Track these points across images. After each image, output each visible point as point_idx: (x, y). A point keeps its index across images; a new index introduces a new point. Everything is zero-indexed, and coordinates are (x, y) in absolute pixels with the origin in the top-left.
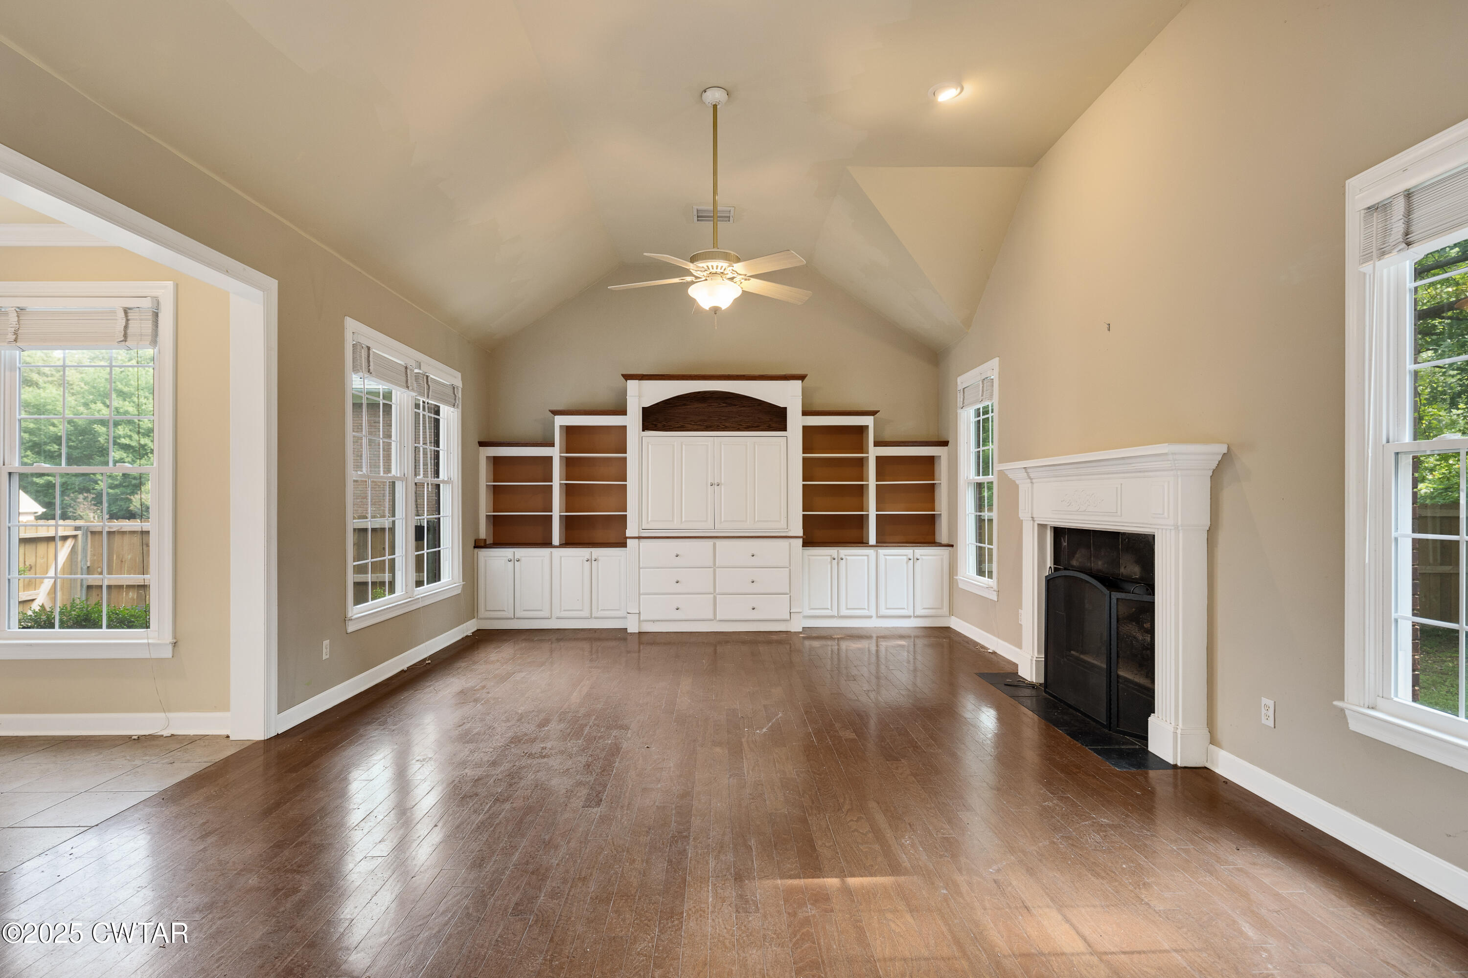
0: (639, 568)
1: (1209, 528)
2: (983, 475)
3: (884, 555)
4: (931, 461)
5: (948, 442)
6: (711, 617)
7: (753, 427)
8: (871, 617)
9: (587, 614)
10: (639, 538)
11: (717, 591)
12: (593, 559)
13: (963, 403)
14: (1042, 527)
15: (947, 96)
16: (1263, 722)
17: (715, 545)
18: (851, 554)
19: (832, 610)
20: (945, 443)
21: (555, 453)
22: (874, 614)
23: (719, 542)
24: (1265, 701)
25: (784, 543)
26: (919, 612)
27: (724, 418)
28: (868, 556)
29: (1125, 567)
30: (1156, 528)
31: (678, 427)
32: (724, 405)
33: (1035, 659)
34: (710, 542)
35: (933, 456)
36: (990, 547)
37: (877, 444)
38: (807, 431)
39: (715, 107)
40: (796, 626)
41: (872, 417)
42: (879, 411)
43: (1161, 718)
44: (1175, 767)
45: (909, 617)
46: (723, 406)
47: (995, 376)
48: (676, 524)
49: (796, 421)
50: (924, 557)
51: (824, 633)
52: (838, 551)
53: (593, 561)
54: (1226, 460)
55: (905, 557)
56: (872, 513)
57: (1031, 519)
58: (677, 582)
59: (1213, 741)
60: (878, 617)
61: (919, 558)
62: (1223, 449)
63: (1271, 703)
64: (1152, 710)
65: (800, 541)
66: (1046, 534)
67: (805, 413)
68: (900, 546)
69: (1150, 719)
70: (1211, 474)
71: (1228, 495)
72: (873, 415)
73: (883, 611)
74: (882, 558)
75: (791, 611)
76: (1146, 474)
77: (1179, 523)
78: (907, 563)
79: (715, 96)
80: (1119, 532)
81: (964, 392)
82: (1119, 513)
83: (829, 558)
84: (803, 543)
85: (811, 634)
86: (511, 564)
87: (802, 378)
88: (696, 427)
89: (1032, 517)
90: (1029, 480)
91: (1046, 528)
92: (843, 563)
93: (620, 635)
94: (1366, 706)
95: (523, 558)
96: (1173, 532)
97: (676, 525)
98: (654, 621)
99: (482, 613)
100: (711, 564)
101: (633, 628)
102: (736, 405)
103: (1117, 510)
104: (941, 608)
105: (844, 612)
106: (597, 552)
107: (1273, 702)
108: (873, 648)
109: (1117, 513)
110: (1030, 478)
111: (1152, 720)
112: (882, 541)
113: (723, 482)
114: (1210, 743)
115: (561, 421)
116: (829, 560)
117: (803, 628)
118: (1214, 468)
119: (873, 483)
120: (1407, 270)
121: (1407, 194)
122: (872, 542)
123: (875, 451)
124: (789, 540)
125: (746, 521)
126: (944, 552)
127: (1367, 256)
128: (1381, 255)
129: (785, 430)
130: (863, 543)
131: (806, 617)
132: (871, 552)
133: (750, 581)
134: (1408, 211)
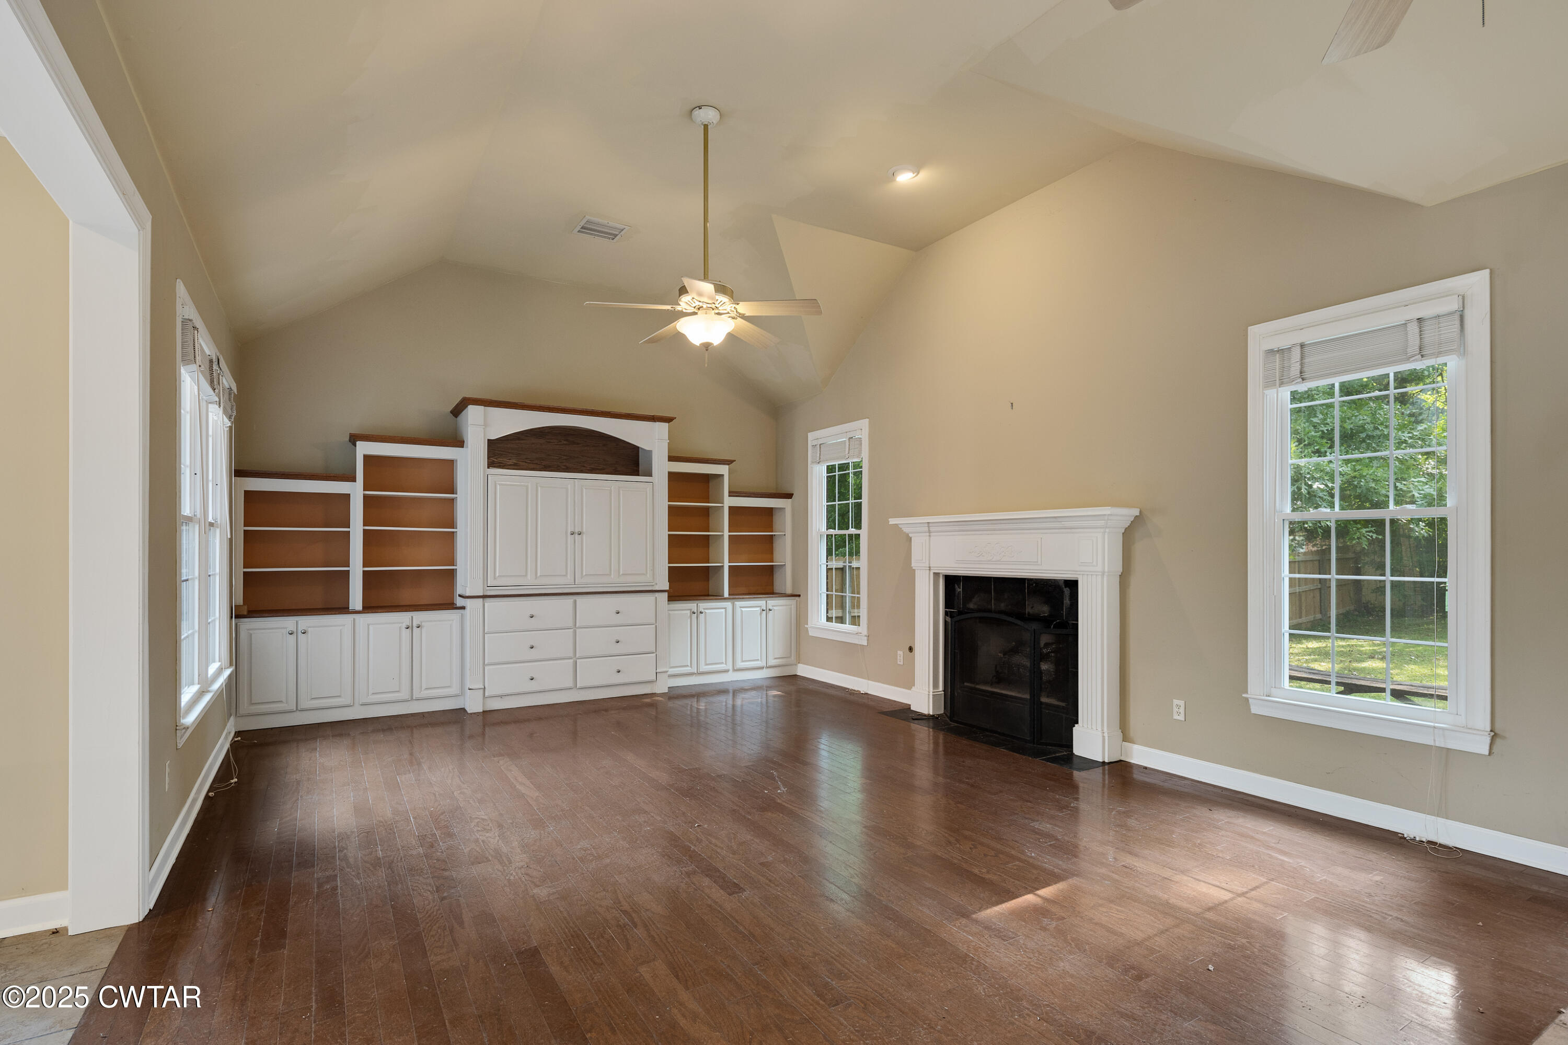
0: (484, 634)
1: (1122, 573)
2: (838, 529)
3: (740, 607)
4: (769, 512)
5: (793, 494)
6: (570, 684)
7: (598, 469)
8: (727, 671)
9: (407, 697)
10: (484, 597)
11: (577, 656)
12: (415, 625)
13: (820, 458)
14: (936, 575)
15: (905, 178)
16: (1175, 718)
17: (575, 602)
18: (707, 607)
19: (691, 667)
20: (789, 496)
21: (356, 491)
22: (730, 668)
23: (580, 600)
24: (1176, 702)
25: (650, 598)
26: (772, 662)
27: (565, 457)
28: (725, 608)
29: (1032, 607)
30: (1079, 574)
31: (510, 465)
32: (565, 442)
33: (931, 693)
34: (569, 601)
35: (772, 508)
36: (858, 596)
37: (732, 494)
38: (674, 477)
39: (706, 127)
40: (661, 687)
41: (727, 466)
42: (735, 461)
43: (1086, 727)
44: (1104, 763)
45: (762, 668)
46: (564, 444)
47: (864, 435)
48: (530, 579)
49: (661, 467)
50: (775, 608)
51: (684, 692)
52: (697, 604)
53: (415, 629)
54: (1138, 521)
55: (758, 609)
56: (726, 565)
57: (928, 568)
58: (532, 648)
59: (1126, 738)
60: (734, 670)
61: (771, 608)
62: (1136, 512)
63: (1182, 703)
64: (1076, 722)
65: (666, 594)
66: (939, 582)
67: (671, 459)
68: (755, 598)
69: (1074, 729)
70: (1123, 531)
71: (1139, 548)
72: (728, 464)
73: (740, 664)
74: (738, 611)
75: (658, 671)
76: (1073, 530)
77: (1106, 570)
78: (761, 614)
79: (708, 115)
80: (1025, 579)
81: (820, 448)
82: (1039, 563)
83: (689, 612)
84: (668, 597)
85: (674, 695)
86: (293, 637)
87: (668, 420)
88: (532, 466)
89: (929, 567)
90: (928, 534)
91: (939, 577)
92: (702, 616)
93: (457, 716)
94: (1265, 695)
95: (310, 629)
96: (1099, 578)
97: (530, 582)
98: (501, 696)
99: (244, 707)
100: (571, 624)
101: (474, 705)
102: (578, 444)
103: (1038, 560)
104: (790, 657)
105: (703, 668)
106: (419, 617)
107: (1184, 702)
108: (730, 702)
109: (1037, 562)
110: (930, 532)
111: (1076, 730)
112: (735, 594)
113: (584, 530)
114: (1123, 741)
115: (364, 448)
116: (689, 614)
117: (669, 688)
118: (1127, 526)
119: (726, 534)
120: (1288, 396)
121: (1302, 346)
122: (726, 594)
123: (729, 501)
124: (657, 594)
125: (610, 575)
126: (792, 602)
127: (1269, 383)
128: (1282, 384)
129: (651, 475)
130: (718, 596)
131: (670, 676)
132: (728, 605)
133: (615, 641)
134: (1302, 358)
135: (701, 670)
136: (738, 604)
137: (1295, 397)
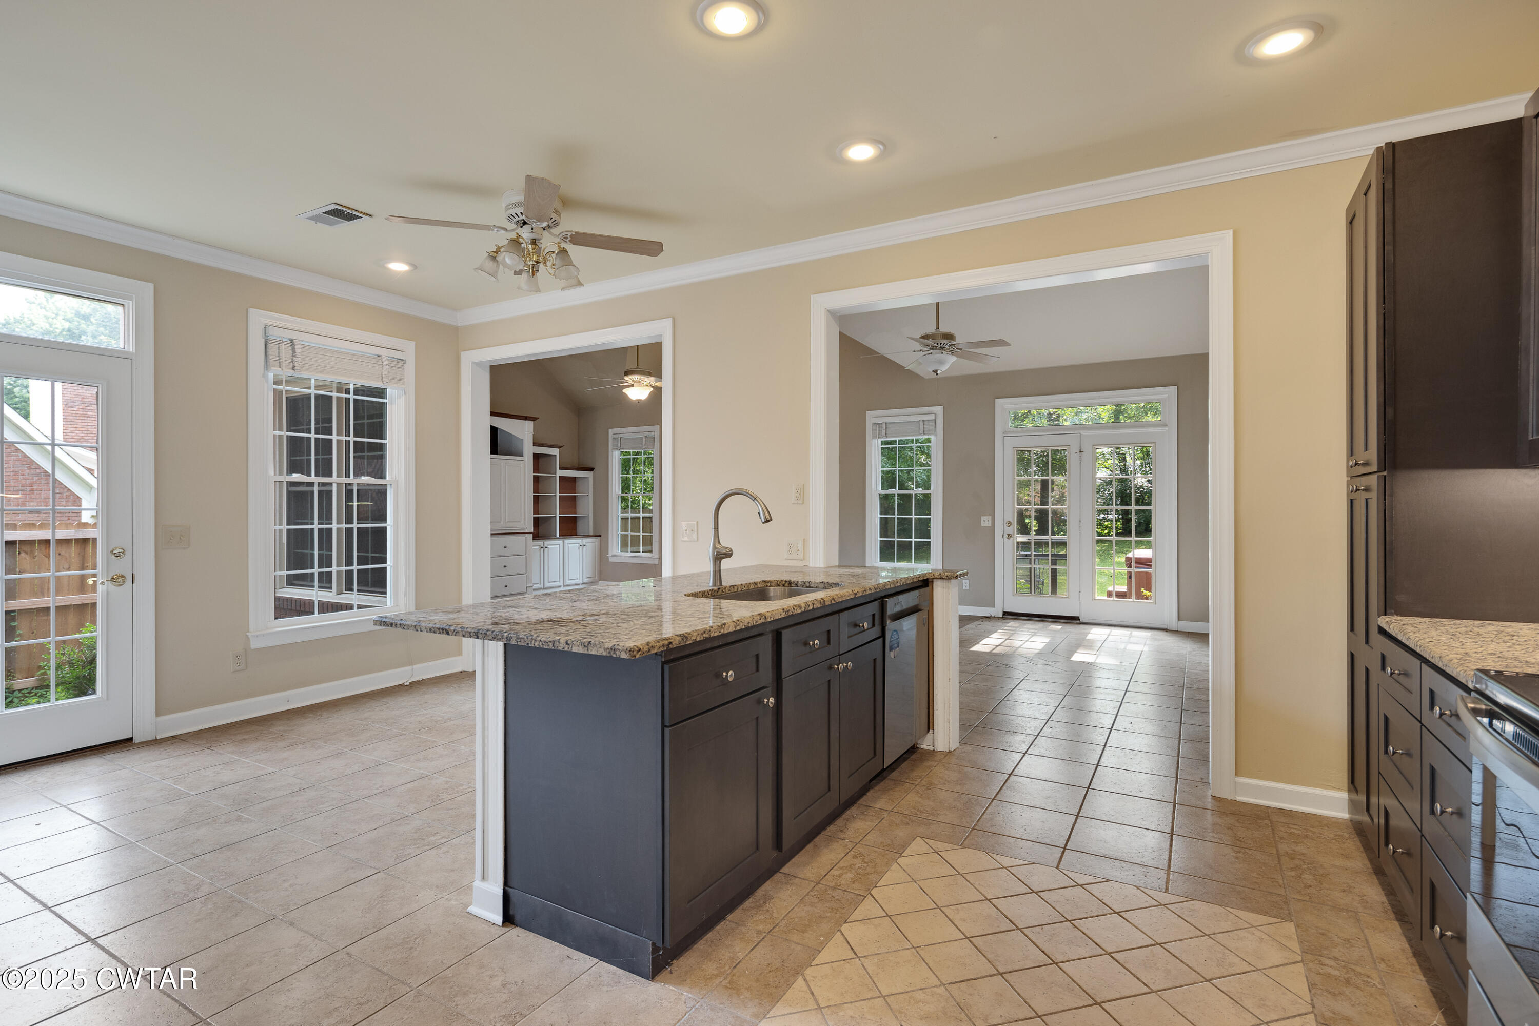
3: (566, 544)
5: (595, 469)
8: (560, 587)
13: (618, 447)
18: (550, 544)
19: (540, 584)
20: (592, 469)
22: (562, 584)
25: (522, 537)
26: (586, 580)
28: (559, 545)
37: (561, 468)
38: (535, 457)
42: (563, 446)
45: (581, 584)
49: (529, 450)
50: (587, 544)
52: (546, 542)
55: (577, 545)
56: (558, 515)
60: (564, 586)
61: (585, 544)
65: (532, 535)
67: (535, 444)
68: (574, 538)
72: (560, 448)
73: (567, 582)
74: (565, 546)
75: (526, 586)
78: (579, 548)
83: (543, 546)
84: (534, 536)
87: (533, 419)
92: (550, 549)
104: (595, 577)
105: (547, 585)
112: (563, 535)
116: (543, 548)
119: (558, 495)
120: (880, 442)
121: (886, 423)
122: (558, 536)
123: (560, 473)
124: (526, 535)
125: (500, 522)
126: (597, 540)
127: (874, 437)
128: (879, 438)
129: (522, 456)
130: (554, 538)
131: (535, 590)
132: (560, 542)
133: (503, 565)
134: (886, 428)
135: (546, 586)
136: (567, 541)
137: (882, 443)
